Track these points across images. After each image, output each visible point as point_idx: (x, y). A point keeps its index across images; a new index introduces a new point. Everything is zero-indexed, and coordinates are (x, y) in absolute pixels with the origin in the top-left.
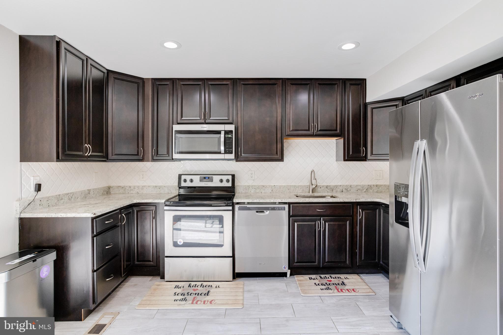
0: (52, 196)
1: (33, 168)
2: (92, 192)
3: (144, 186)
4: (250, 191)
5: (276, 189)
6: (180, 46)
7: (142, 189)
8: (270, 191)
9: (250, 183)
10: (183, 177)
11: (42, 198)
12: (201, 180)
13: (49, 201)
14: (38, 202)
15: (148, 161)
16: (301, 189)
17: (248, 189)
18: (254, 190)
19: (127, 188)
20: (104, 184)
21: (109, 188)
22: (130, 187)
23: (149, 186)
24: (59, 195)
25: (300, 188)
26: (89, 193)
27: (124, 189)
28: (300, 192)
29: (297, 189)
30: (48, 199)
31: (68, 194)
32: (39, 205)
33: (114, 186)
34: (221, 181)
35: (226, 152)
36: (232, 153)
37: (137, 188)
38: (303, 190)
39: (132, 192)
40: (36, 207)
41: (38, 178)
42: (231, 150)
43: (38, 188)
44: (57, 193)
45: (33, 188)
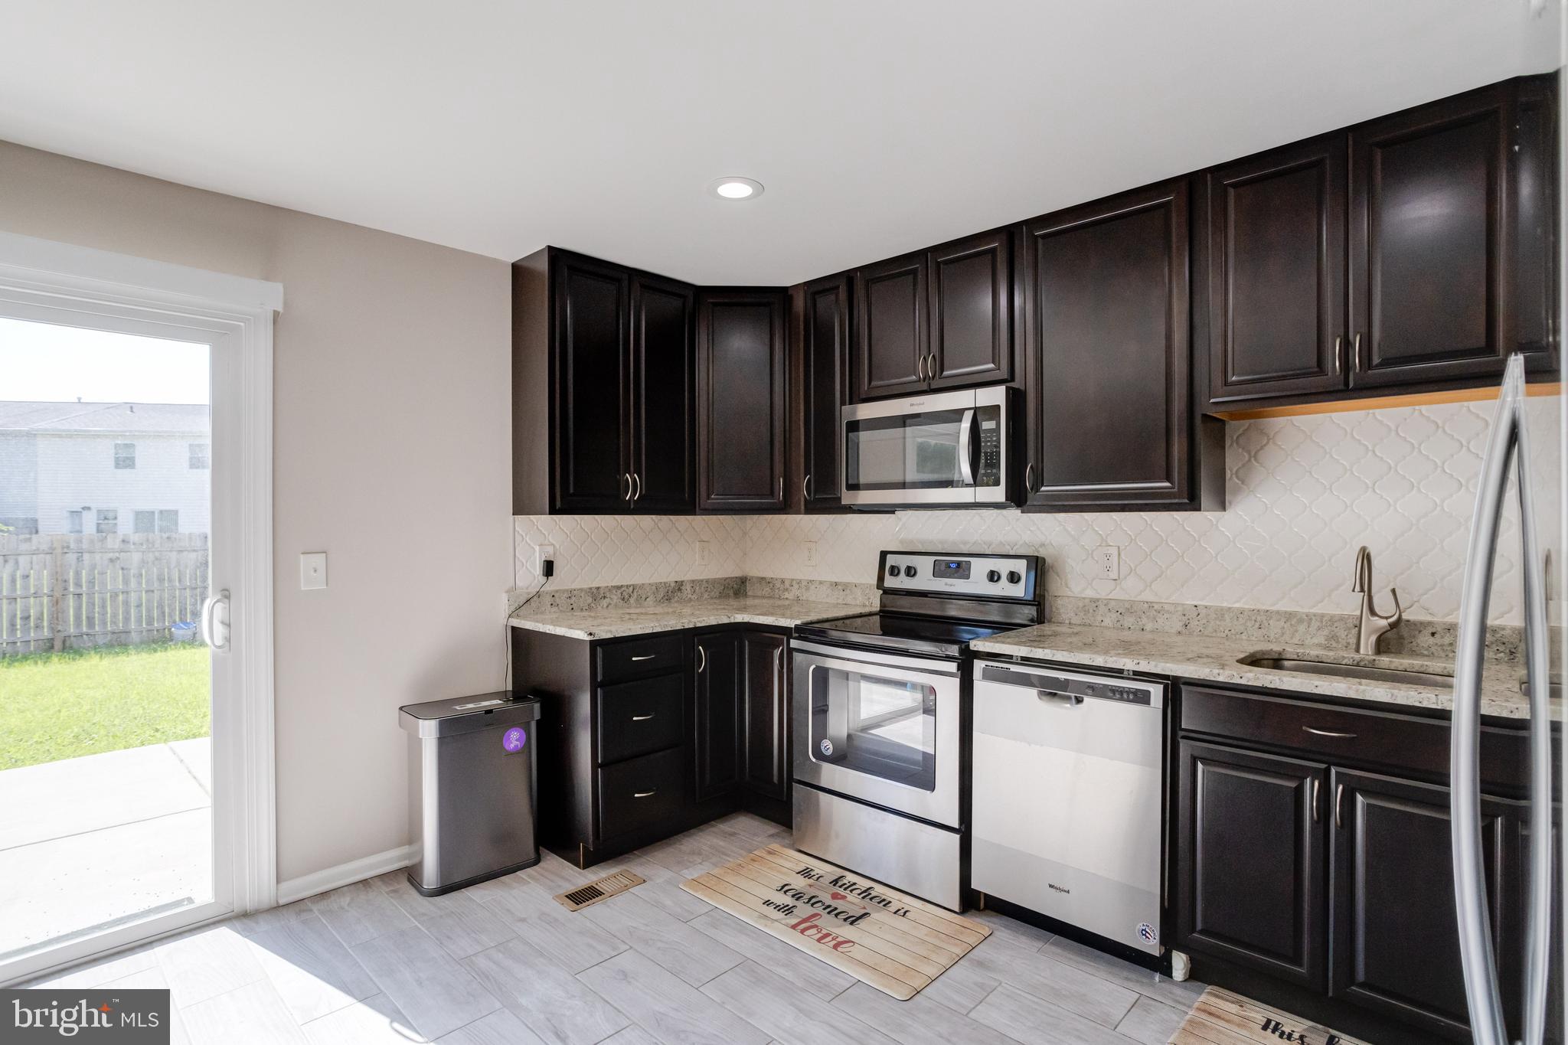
0: (581, 590)
1: (539, 527)
2: (687, 588)
3: (811, 581)
4: (1099, 618)
5: (1204, 621)
6: (759, 188)
7: (808, 589)
8: (1179, 626)
9: (1101, 590)
10: (891, 560)
11: (557, 591)
12: (936, 574)
13: (573, 598)
14: (548, 600)
15: (798, 512)
16: (1319, 629)
17: (1091, 611)
18: (1114, 616)
19: (778, 585)
20: (729, 570)
21: (743, 581)
22: (783, 582)
23: (821, 583)
24: (598, 588)
25: (1315, 624)
26: (680, 589)
27: (771, 585)
28: (1316, 641)
29: (1302, 628)
30: (571, 594)
31: (619, 587)
32: (549, 606)
33: (752, 577)
34: (993, 577)
35: (976, 482)
36: (997, 483)
37: (796, 586)
38: (1334, 637)
39: (787, 595)
40: (543, 609)
41: (550, 550)
42: (994, 471)
43: (549, 568)
44: (595, 585)
45: (538, 569)
